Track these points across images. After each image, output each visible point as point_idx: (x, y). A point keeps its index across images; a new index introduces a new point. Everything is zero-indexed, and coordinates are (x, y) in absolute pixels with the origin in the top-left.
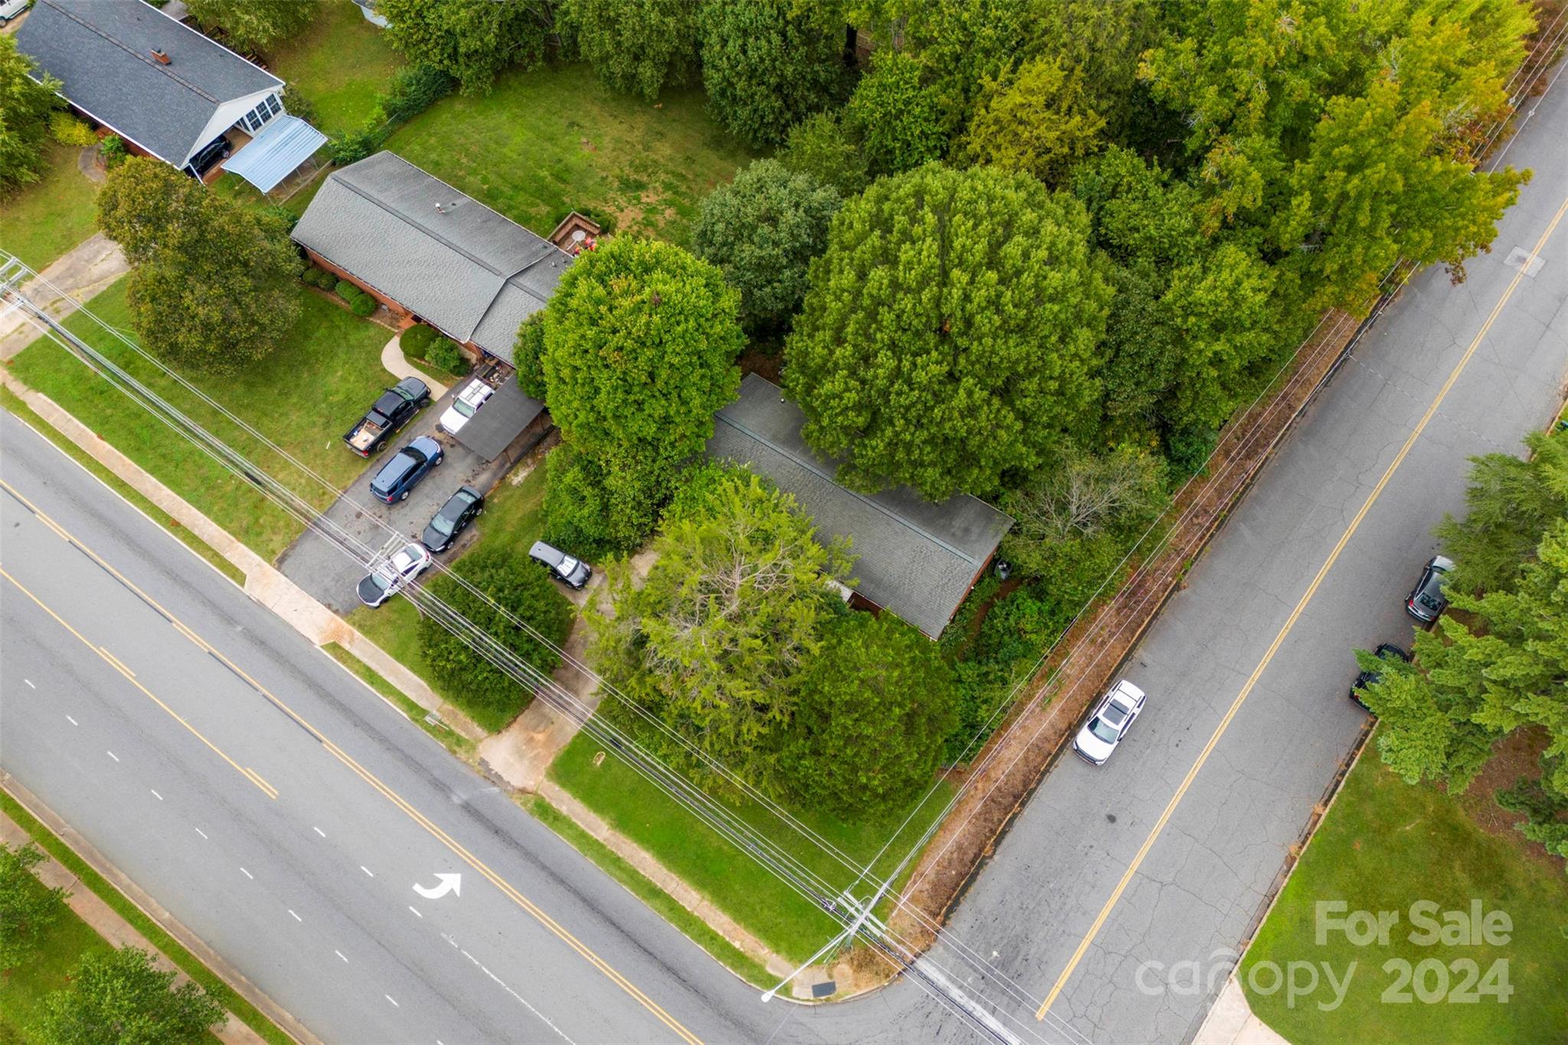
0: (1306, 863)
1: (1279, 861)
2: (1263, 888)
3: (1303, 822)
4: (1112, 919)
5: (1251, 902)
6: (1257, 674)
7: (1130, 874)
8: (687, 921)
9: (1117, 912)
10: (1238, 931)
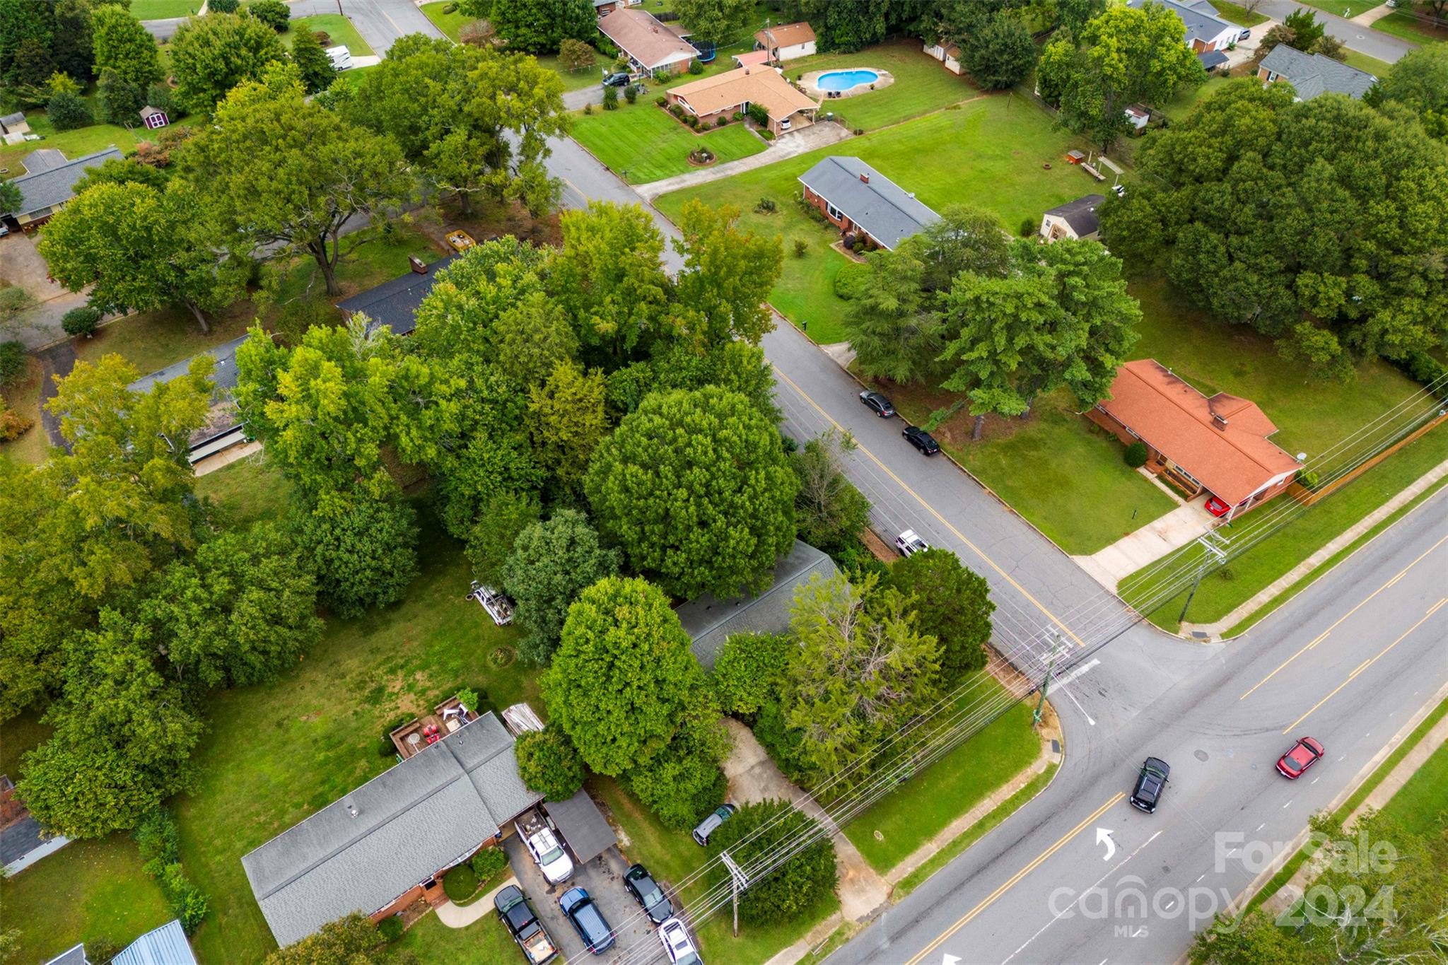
0: (1015, 506)
1: (1012, 517)
2: (1025, 529)
3: (993, 500)
4: (1033, 595)
5: (1030, 533)
7: (1009, 579)
8: (1004, 810)
9: (1029, 591)
10: (1046, 545)
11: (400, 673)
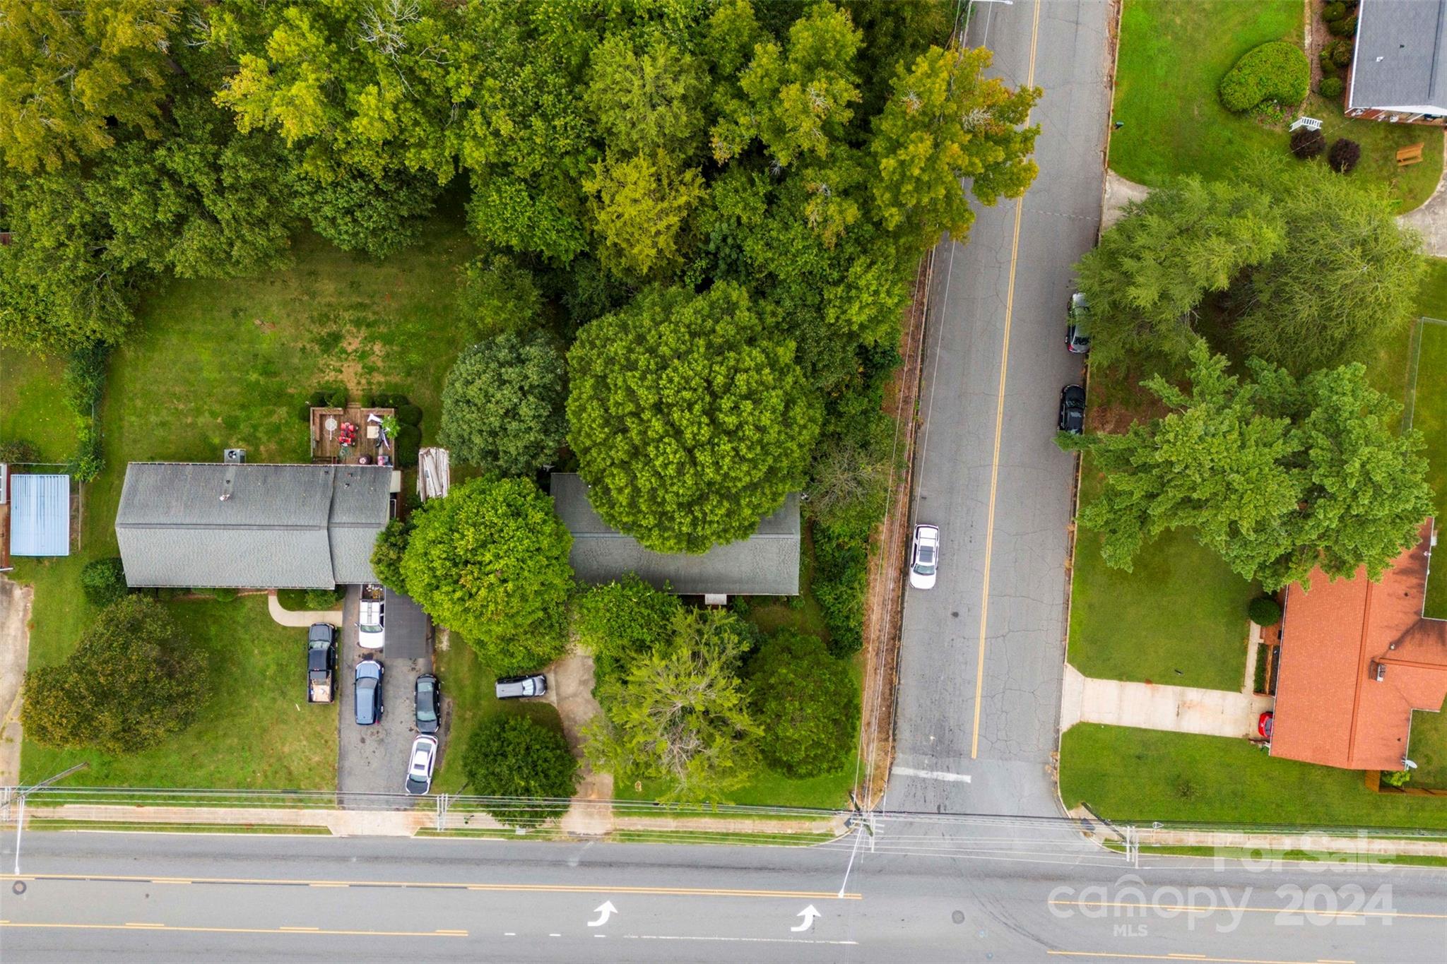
0: (1079, 569)
1: (1062, 577)
2: (1059, 602)
3: (1065, 543)
4: (987, 674)
5: (1057, 612)
6: (996, 461)
7: (982, 642)
8: (753, 838)
9: (987, 670)
10: (1058, 635)
11: (364, 332)
